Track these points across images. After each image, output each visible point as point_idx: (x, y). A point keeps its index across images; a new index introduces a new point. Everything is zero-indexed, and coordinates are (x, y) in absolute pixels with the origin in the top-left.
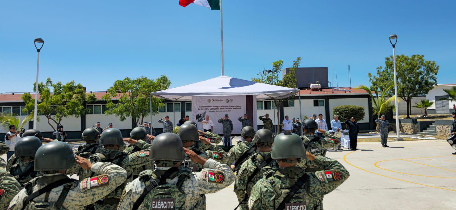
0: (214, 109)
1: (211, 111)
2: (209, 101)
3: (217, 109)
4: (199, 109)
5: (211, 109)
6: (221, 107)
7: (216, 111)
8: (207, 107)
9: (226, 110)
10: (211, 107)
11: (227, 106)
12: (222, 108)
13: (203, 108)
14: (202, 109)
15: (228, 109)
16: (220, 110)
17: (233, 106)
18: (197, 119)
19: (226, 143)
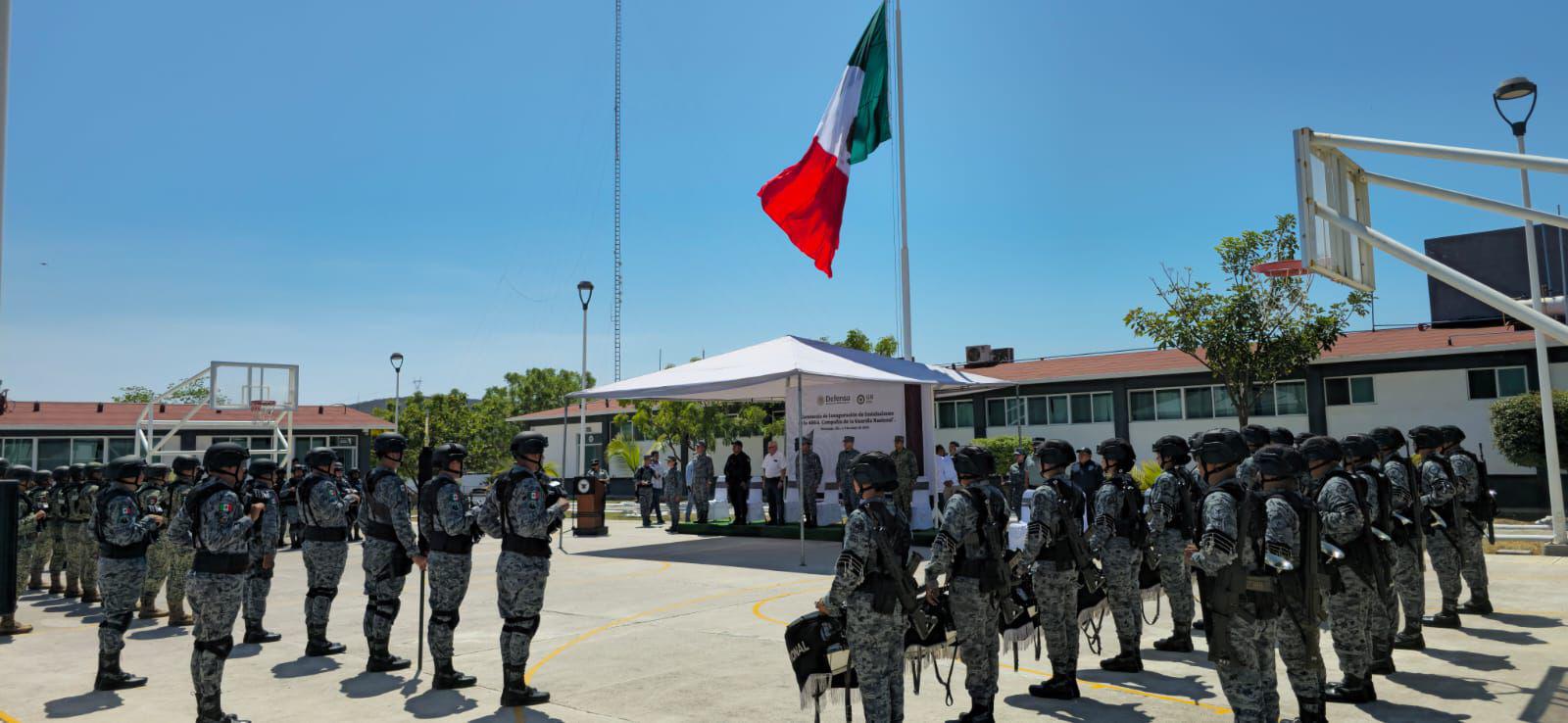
2: (821, 400)
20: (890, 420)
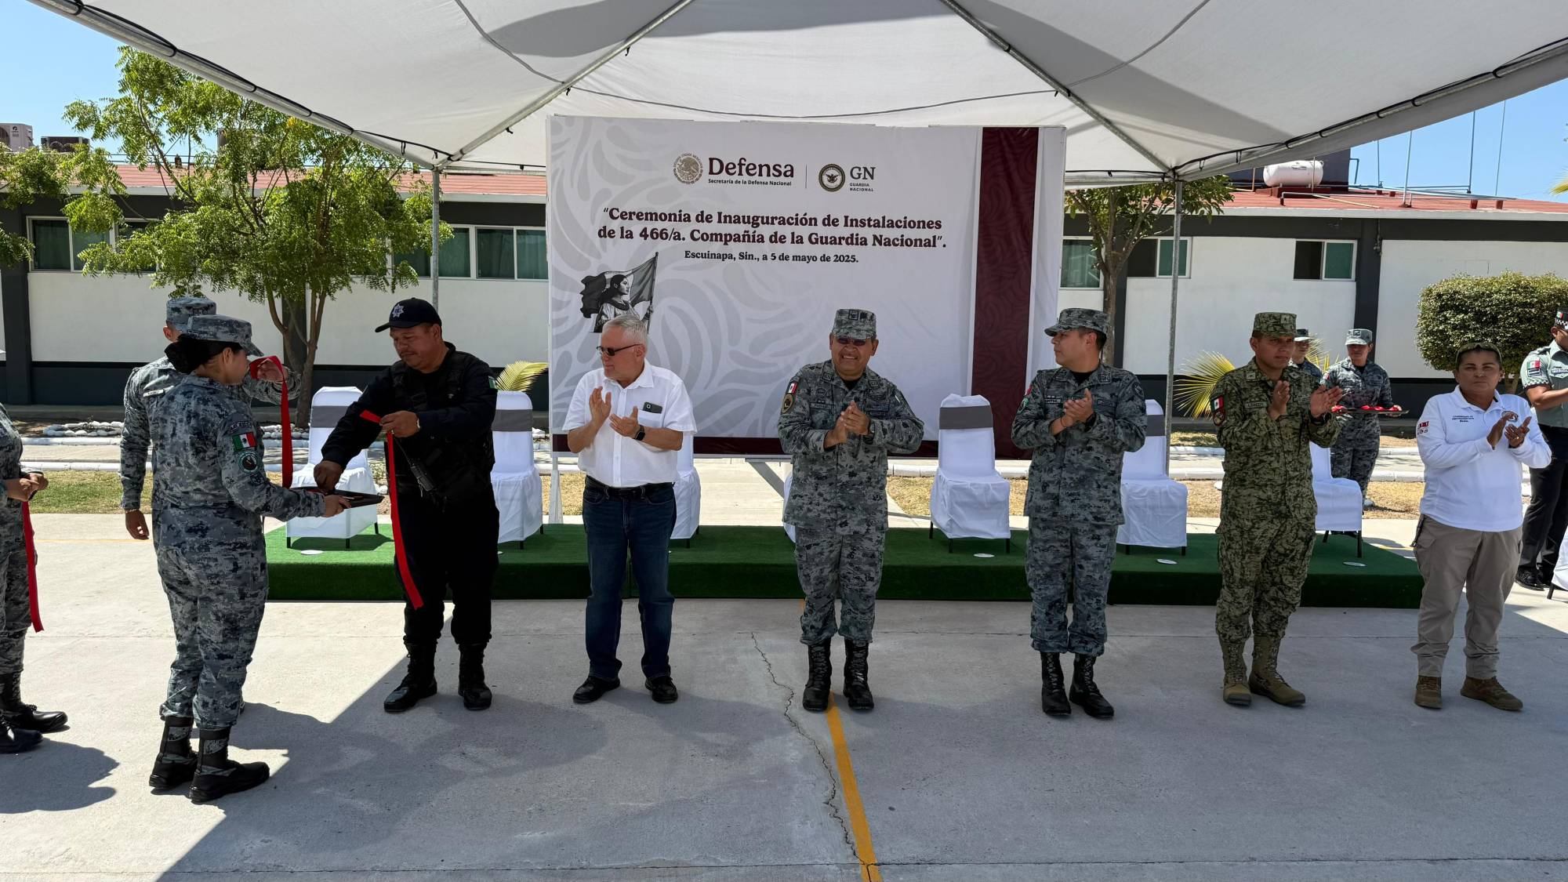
0: (727, 239)
1: (704, 256)
2: (688, 168)
3: (746, 238)
4: (604, 233)
5: (706, 237)
6: (783, 221)
7: (742, 256)
8: (670, 217)
9: (819, 250)
10: (703, 218)
11: (829, 221)
12: (786, 230)
13: (636, 227)
14: (630, 235)
15: (835, 241)
16: (767, 248)
17: (877, 225)
18: (586, 312)
19: (827, 644)
20: (930, 243)
